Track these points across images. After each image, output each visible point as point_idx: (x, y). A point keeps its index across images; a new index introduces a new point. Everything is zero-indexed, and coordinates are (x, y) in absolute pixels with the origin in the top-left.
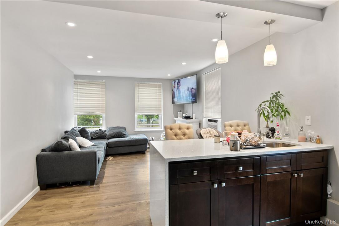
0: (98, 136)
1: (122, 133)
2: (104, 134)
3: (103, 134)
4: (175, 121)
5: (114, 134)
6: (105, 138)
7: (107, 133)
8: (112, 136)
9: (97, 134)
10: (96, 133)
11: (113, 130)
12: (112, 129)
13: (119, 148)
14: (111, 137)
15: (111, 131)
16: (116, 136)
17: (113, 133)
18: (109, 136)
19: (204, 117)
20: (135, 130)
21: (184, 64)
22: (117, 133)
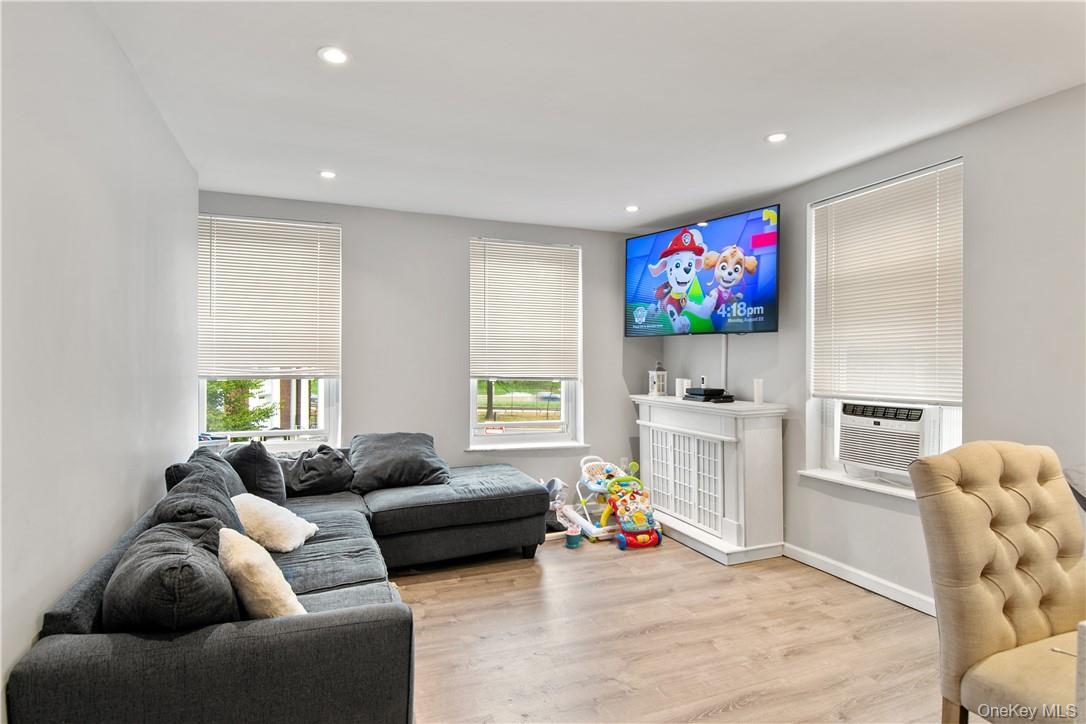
0: (317, 480)
1: (423, 465)
2: (343, 467)
3: (338, 470)
4: (637, 407)
5: (389, 471)
6: (348, 490)
7: (357, 464)
8: (380, 479)
9: (313, 469)
10: (306, 464)
11: (386, 448)
12: (376, 444)
13: (426, 538)
14: (375, 483)
15: (371, 453)
16: (400, 477)
17: (384, 466)
18: (365, 476)
19: (812, 392)
20: (472, 447)
21: (777, 138)
22: (405, 462)
